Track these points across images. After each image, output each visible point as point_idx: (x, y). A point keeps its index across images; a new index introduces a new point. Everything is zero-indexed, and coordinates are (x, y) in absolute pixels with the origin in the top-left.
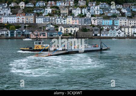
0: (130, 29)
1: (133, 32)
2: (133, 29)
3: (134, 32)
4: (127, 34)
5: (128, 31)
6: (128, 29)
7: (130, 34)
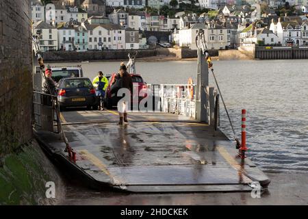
0: (55, 31)
1: (61, 40)
2: (61, 31)
3: (64, 38)
4: (46, 44)
5: (50, 36)
6: (50, 32)
7: (55, 44)
